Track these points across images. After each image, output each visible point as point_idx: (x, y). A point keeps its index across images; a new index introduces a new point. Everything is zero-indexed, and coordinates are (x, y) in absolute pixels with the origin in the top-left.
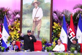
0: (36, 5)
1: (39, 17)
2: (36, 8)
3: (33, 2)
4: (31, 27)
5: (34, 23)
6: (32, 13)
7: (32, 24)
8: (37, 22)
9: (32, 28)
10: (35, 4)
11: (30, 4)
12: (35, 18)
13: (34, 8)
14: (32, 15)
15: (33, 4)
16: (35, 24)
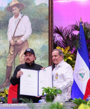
0: (16, 10)
1: (22, 36)
2: (17, 16)
3: (9, 4)
4: (5, 57)
5: (12, 49)
6: (8, 26)
7: (8, 51)
8: (19, 45)
9: (8, 59)
10: (14, 8)
11: (3, 9)
12: (14, 37)
13: (12, 17)
14: (6, 33)
15: (10, 9)
16: (14, 51)
